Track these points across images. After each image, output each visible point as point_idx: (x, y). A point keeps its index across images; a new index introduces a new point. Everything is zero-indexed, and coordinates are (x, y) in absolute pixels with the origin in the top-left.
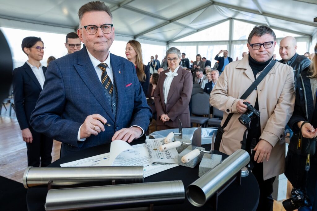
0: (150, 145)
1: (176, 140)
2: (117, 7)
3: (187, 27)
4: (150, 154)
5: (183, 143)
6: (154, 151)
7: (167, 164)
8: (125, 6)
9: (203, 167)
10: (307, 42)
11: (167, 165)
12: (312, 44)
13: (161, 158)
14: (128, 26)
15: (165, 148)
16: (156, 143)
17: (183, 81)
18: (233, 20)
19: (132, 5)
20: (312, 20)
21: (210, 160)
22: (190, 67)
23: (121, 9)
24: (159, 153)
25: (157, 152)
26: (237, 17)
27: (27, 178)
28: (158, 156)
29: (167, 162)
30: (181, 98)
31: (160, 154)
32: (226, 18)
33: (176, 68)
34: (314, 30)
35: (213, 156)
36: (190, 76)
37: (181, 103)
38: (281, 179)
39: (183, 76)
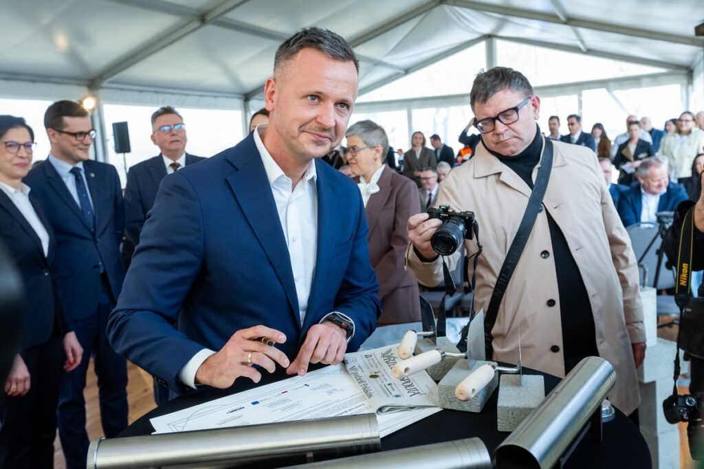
0: (357, 366)
1: (422, 348)
2: (197, 24)
3: (378, 64)
4: (364, 389)
5: (446, 353)
6: (373, 379)
7: (412, 408)
8: (219, 19)
9: (508, 407)
10: (682, 85)
11: (413, 411)
12: (693, 90)
13: (396, 396)
14: (228, 71)
15: (406, 370)
16: (371, 361)
17: (392, 204)
18: (494, 39)
19: (238, 16)
20: (691, 32)
21: (517, 389)
22: (397, 164)
23: (210, 29)
24: (386, 383)
25: (380, 383)
26: (502, 33)
27: (95, 466)
28: (385, 392)
29: (413, 404)
30: (391, 248)
31: (389, 387)
32: (476, 36)
33: (376, 170)
34: (695, 55)
35: (524, 380)
36: (413, 190)
37: (393, 260)
38: (663, 433)
39: (392, 192)
